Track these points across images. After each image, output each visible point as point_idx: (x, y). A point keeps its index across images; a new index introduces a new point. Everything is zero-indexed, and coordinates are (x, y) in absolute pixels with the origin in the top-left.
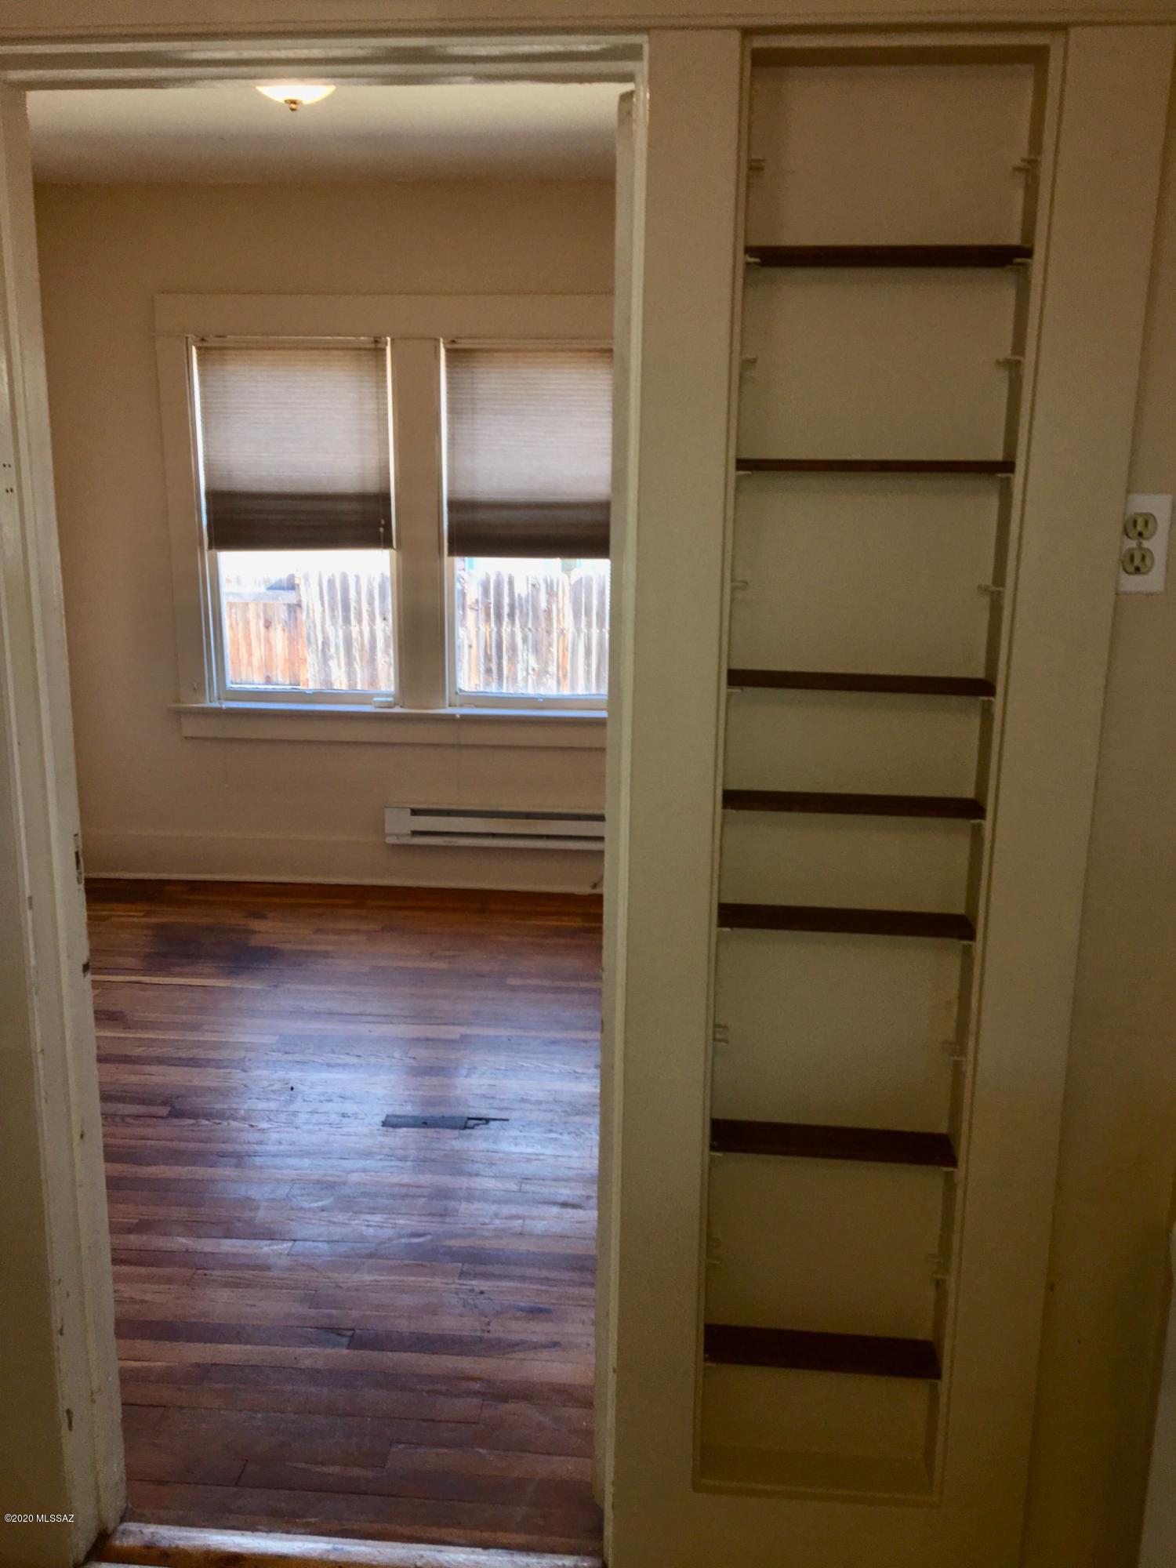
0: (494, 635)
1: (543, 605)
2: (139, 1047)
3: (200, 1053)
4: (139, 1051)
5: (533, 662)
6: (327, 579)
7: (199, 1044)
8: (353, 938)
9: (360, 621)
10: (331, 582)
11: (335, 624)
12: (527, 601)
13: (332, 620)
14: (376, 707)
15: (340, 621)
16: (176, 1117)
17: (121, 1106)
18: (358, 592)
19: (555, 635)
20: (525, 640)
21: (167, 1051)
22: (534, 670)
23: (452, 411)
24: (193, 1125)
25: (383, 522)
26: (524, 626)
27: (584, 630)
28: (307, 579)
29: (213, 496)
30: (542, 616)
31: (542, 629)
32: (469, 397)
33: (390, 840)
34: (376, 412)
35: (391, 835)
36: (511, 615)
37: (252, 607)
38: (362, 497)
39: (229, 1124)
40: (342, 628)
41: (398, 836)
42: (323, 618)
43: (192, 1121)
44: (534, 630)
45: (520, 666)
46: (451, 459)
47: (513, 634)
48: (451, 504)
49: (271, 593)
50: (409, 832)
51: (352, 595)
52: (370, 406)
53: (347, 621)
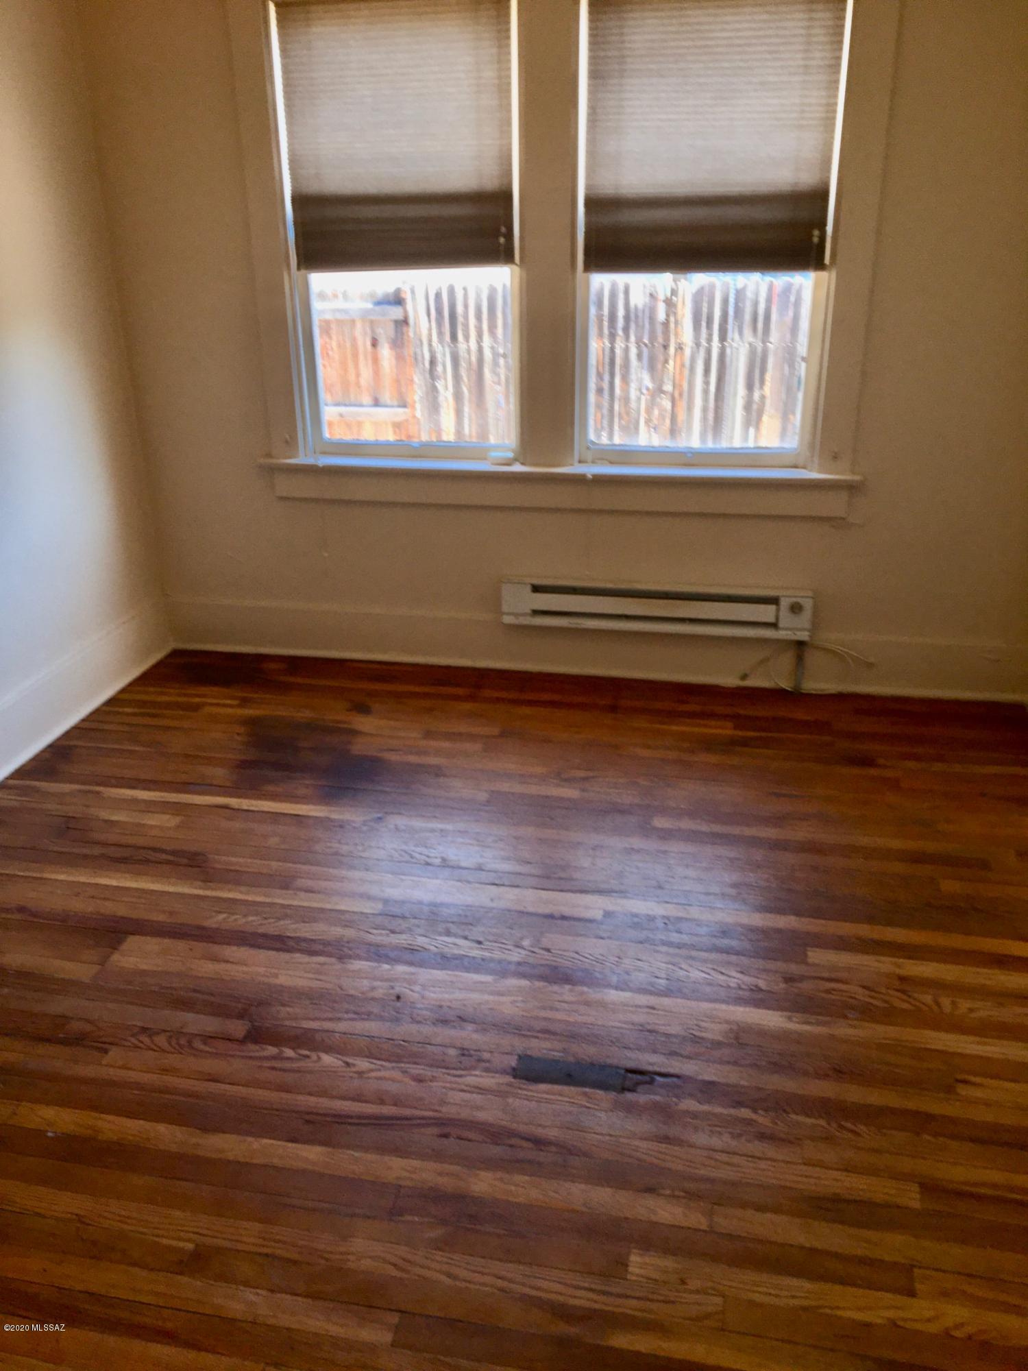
0: (607, 351)
1: (661, 315)
2: (220, 912)
3: (291, 928)
4: (217, 920)
5: (647, 382)
6: (435, 292)
7: (287, 912)
8: (468, 746)
9: (467, 338)
10: (438, 296)
11: (441, 340)
12: (644, 311)
13: (438, 337)
14: (493, 464)
15: (447, 337)
16: (256, 1041)
17: (190, 1016)
18: (466, 306)
19: (672, 350)
20: (639, 356)
21: (252, 922)
22: (648, 389)
23: (594, 75)
24: (274, 1058)
25: (503, 230)
26: (639, 342)
27: (704, 343)
28: (413, 292)
29: (300, 201)
30: (659, 329)
31: (658, 343)
32: (616, 53)
33: (507, 620)
34: (496, 81)
35: (508, 614)
36: (626, 330)
37: (359, 325)
38: (477, 198)
39: (319, 1058)
40: (449, 346)
41: (516, 615)
42: (430, 335)
43: (271, 1050)
44: (649, 345)
45: (633, 386)
46: (591, 141)
47: (627, 350)
48: (589, 202)
49: (378, 308)
50: (529, 612)
51: (460, 309)
52: (490, 74)
53: (454, 337)
